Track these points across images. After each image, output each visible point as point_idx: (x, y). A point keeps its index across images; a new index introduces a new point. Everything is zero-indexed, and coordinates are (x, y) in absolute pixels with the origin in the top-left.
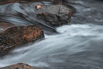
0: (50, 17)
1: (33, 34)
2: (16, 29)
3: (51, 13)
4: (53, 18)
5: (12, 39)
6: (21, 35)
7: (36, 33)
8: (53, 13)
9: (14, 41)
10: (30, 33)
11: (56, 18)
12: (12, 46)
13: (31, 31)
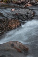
0: (21, 16)
1: (15, 24)
2: (4, 20)
3: (21, 13)
4: (23, 17)
5: (2, 27)
6: (8, 24)
7: (17, 24)
8: (23, 13)
9: (3, 28)
10: (13, 23)
11: (25, 16)
12: (2, 32)
13: (13, 22)
